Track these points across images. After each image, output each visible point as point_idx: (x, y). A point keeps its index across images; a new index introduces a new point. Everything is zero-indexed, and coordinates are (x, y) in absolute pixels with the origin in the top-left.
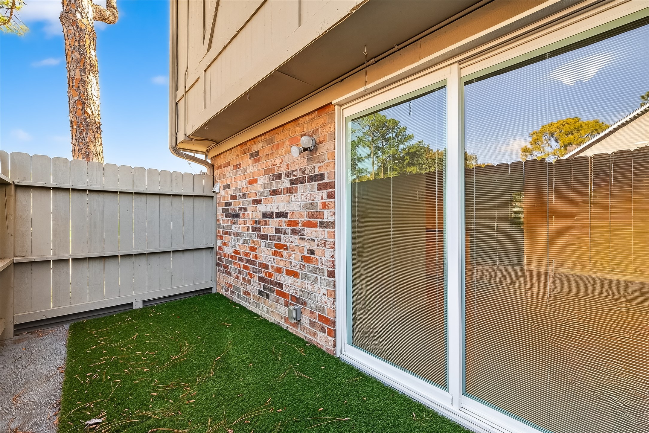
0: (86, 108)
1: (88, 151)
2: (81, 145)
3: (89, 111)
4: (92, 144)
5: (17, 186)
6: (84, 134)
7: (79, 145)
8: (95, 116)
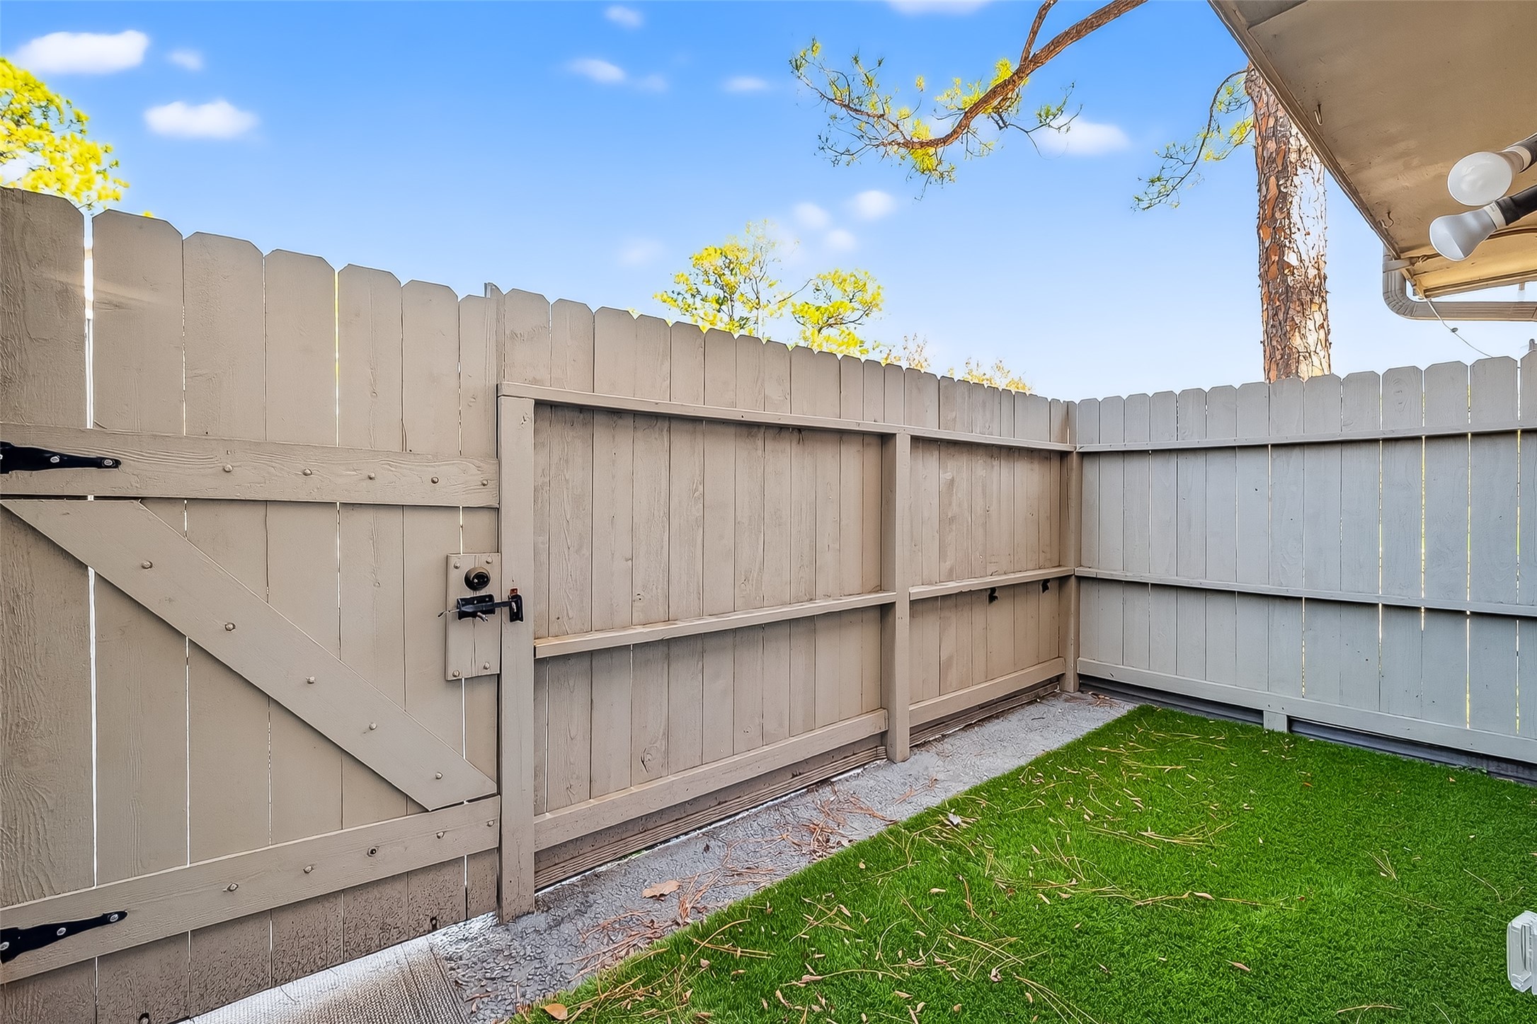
0: (1286, 256)
1: (1287, 351)
2: (1274, 343)
3: (1291, 258)
4: (1297, 334)
5: (1083, 455)
6: (1281, 316)
7: (1271, 344)
8: (1307, 263)
